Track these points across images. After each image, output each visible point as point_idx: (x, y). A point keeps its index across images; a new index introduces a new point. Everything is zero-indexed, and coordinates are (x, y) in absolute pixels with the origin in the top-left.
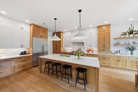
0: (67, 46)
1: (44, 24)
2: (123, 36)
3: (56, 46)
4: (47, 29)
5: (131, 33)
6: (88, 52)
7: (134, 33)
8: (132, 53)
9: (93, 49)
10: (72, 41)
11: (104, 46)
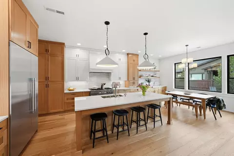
0: (77, 79)
3: (47, 78)
11: (134, 79)
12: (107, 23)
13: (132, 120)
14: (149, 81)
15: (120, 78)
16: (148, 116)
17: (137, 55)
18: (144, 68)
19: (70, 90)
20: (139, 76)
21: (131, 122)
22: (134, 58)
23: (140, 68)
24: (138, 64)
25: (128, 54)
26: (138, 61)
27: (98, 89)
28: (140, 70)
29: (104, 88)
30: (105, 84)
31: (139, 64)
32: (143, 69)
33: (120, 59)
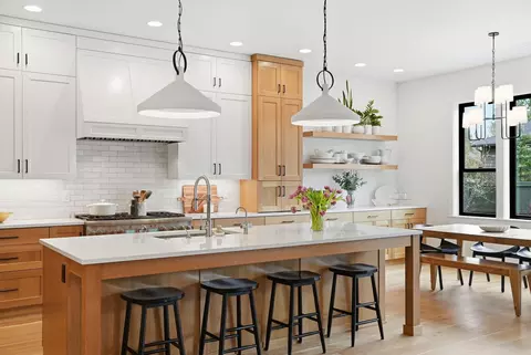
0: (22, 168)
9: (215, 188)
11: (281, 170)
13: (270, 320)
14: (349, 184)
15: (217, 170)
16: (332, 308)
17: (295, 65)
18: (329, 124)
20: (304, 159)
21: (269, 329)
22: (283, 76)
23: (307, 125)
24: (299, 107)
25: (254, 59)
26: (299, 90)
27: (117, 217)
28: (309, 134)
29: (143, 212)
30: (148, 196)
31: (305, 105)
32: (323, 130)
33: (217, 82)
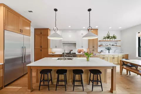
0: (56, 47)
1: (31, 12)
2: (104, 40)
3: (41, 47)
4: (31, 22)
5: (108, 37)
6: (79, 53)
7: (110, 37)
8: (109, 52)
9: (83, 50)
10: (63, 41)
11: (93, 47)
12: (56, 10)
14: (109, 49)
19: (53, 53)
22: (94, 32)
26: (97, 33)
29: (71, 53)
30: (72, 50)
33: (83, 34)
